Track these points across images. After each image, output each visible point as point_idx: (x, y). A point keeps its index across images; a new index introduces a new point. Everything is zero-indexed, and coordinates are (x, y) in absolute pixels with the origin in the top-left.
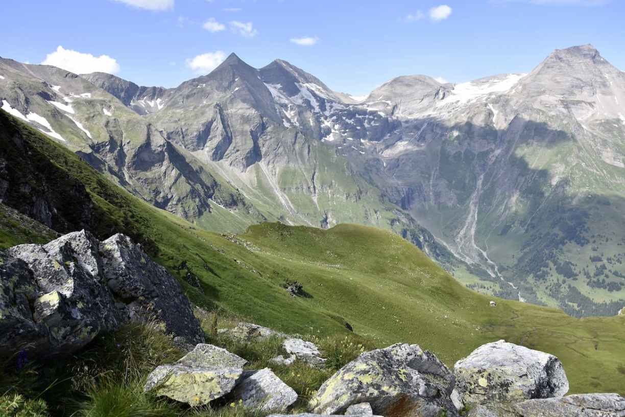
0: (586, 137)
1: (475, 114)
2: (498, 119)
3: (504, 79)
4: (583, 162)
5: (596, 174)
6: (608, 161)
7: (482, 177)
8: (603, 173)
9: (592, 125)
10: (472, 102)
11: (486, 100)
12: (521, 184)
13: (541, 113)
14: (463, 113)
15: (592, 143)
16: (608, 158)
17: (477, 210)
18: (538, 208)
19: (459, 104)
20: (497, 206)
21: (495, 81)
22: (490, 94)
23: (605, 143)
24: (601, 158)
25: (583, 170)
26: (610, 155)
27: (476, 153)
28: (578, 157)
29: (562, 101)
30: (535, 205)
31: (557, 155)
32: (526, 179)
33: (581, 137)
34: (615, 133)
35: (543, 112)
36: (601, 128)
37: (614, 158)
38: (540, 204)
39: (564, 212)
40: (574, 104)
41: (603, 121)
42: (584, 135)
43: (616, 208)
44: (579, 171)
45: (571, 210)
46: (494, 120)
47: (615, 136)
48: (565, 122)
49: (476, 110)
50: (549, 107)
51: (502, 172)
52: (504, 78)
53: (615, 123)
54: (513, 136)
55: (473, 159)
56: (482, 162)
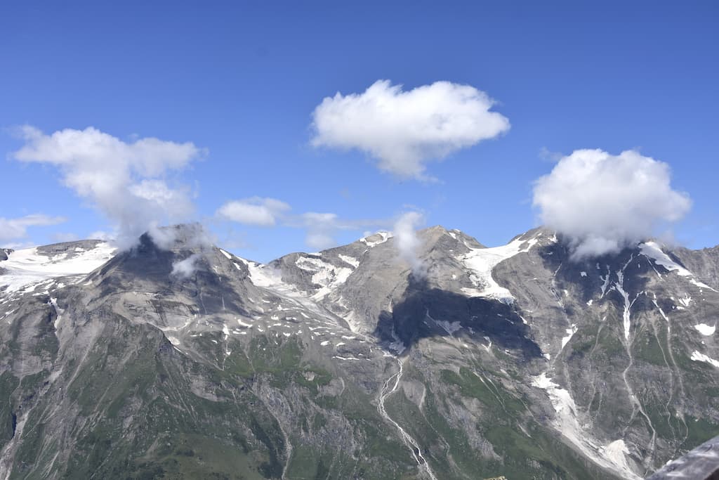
0: (173, 359)
1: (28, 315)
2: (62, 322)
3: (91, 248)
4: (167, 395)
5: (181, 411)
6: (198, 393)
7: (26, 416)
8: (190, 409)
9: (186, 340)
10: (27, 291)
11: (50, 290)
12: (82, 428)
13: (121, 321)
14: (9, 309)
15: (181, 367)
16: (198, 388)
17: (9, 472)
18: (100, 464)
19: (7, 291)
20: (43, 464)
21: (78, 249)
22: (58, 280)
23: (196, 369)
24: (189, 388)
25: (166, 407)
26: (201, 383)
27: (21, 378)
28: (161, 389)
29: (154, 303)
30: (97, 460)
31: (134, 385)
32: (89, 419)
33: (167, 359)
34: (213, 352)
35: (124, 320)
36: (197, 344)
37: (206, 389)
38: (102, 459)
39: (134, 469)
40: (169, 307)
41: (201, 335)
42: (171, 356)
43: (200, 459)
44: (160, 409)
45: (143, 466)
46: (56, 326)
47: (212, 357)
48: (149, 337)
49: (30, 308)
50: (136, 310)
51: (57, 408)
52: (92, 246)
53: (213, 337)
54: (78, 353)
55: (14, 388)
56: (29, 393)
